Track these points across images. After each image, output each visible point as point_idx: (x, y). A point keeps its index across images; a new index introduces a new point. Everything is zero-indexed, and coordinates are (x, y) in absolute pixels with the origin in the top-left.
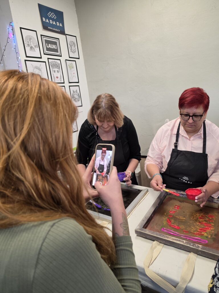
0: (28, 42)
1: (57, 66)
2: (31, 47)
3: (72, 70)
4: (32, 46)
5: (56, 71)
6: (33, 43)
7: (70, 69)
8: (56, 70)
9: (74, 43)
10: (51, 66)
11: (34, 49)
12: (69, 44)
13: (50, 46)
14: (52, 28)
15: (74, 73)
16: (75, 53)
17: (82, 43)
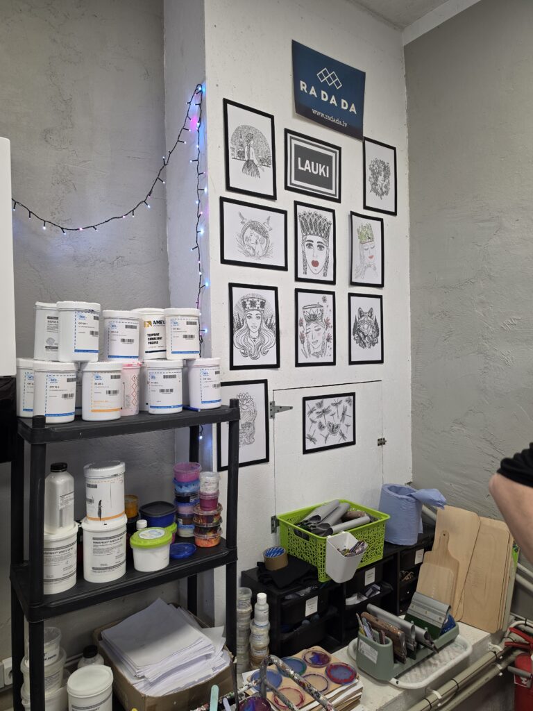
0: (242, 145)
1: (320, 229)
2: (248, 160)
3: (368, 245)
4: (251, 159)
5: (315, 244)
6: (257, 152)
7: (361, 242)
8: (316, 239)
9: (386, 168)
10: (302, 226)
11: (257, 170)
12: (370, 169)
13: (308, 167)
14: (322, 115)
15: (371, 257)
16: (384, 197)
17: (409, 169)
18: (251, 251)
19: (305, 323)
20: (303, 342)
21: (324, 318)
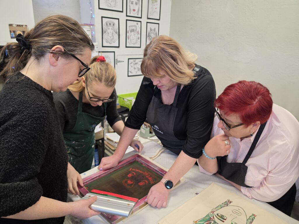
8: (135, 1)
15: (156, 8)
18: (109, 5)
19: (129, 32)
20: (129, 39)
21: (137, 31)
